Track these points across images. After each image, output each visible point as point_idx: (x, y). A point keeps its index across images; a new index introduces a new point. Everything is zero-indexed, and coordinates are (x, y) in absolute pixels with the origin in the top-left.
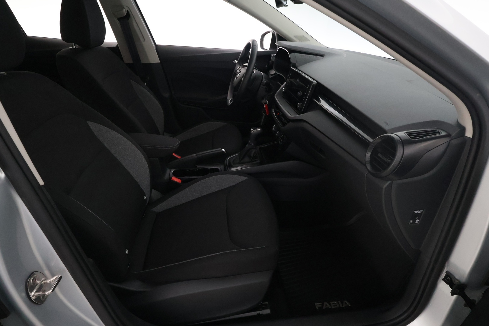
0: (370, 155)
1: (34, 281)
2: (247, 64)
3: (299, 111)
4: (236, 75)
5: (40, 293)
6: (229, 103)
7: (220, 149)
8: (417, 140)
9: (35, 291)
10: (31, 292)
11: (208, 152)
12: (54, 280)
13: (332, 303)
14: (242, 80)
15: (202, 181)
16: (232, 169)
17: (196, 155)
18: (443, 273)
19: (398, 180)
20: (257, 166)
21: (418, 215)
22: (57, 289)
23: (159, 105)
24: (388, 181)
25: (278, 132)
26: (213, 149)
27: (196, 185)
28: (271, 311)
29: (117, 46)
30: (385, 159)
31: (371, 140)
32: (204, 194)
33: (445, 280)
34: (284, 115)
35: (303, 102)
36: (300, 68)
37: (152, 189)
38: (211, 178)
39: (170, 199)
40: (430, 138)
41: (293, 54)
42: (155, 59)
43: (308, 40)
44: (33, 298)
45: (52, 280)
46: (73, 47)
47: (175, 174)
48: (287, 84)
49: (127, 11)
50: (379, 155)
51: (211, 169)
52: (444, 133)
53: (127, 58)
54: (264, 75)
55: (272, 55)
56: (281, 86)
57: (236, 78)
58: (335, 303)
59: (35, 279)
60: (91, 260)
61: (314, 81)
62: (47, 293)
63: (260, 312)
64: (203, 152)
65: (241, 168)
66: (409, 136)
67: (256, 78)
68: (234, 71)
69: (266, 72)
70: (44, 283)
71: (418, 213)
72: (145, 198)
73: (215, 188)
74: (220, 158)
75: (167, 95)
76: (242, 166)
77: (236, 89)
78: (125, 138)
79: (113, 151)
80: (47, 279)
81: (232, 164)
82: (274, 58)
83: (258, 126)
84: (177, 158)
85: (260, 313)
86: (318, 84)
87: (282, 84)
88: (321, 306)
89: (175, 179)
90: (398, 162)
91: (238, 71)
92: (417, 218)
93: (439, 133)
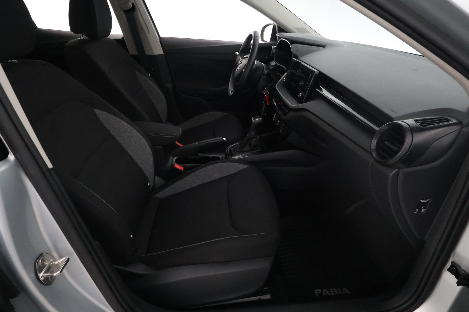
0: (376, 143)
1: (43, 262)
2: (248, 56)
3: (300, 101)
4: (237, 66)
5: (49, 274)
6: (231, 93)
7: (221, 138)
8: (428, 127)
9: (43, 272)
10: (40, 273)
11: (209, 141)
12: (62, 262)
13: (331, 290)
14: (244, 70)
15: (205, 168)
16: (233, 157)
17: (198, 143)
18: (449, 263)
19: (405, 168)
20: (258, 154)
21: (425, 204)
22: (64, 270)
23: (162, 96)
24: (395, 169)
25: (279, 121)
26: (214, 138)
27: (198, 172)
28: (271, 296)
29: (123, 38)
30: (391, 146)
31: (376, 128)
32: (205, 182)
33: (450, 270)
34: (285, 105)
35: (305, 92)
36: (302, 59)
37: (156, 176)
38: (212, 166)
39: (173, 186)
40: (440, 126)
41: (295, 45)
42: (158, 51)
43: (308, 32)
44: (42, 279)
45: (61, 261)
46: (81, 38)
47: (177, 162)
48: (288, 75)
49: (133, 4)
50: (385, 143)
51: (212, 157)
52: (454, 121)
53: (132, 50)
54: (265, 66)
55: (273, 47)
56: (282, 77)
57: (237, 69)
58: (334, 290)
59: (43, 260)
60: (97, 243)
61: (316, 71)
62: (55, 274)
63: (262, 297)
64: (205, 141)
65: (242, 157)
66: (418, 124)
67: (258, 68)
68: (236, 62)
69: (267, 63)
70: (52, 264)
71: (425, 202)
72: (149, 184)
73: (216, 176)
74: (221, 147)
75: (169, 86)
76: (243, 155)
77: (237, 80)
78: (130, 126)
79: (118, 138)
80: (55, 260)
81: (233, 153)
82: (275, 50)
83: (259, 116)
84: (180, 147)
85: (260, 298)
86: (321, 73)
87: (283, 75)
88: (320, 292)
89: (178, 166)
90: (406, 150)
91: (239, 62)
92: (423, 207)
93: (450, 120)
